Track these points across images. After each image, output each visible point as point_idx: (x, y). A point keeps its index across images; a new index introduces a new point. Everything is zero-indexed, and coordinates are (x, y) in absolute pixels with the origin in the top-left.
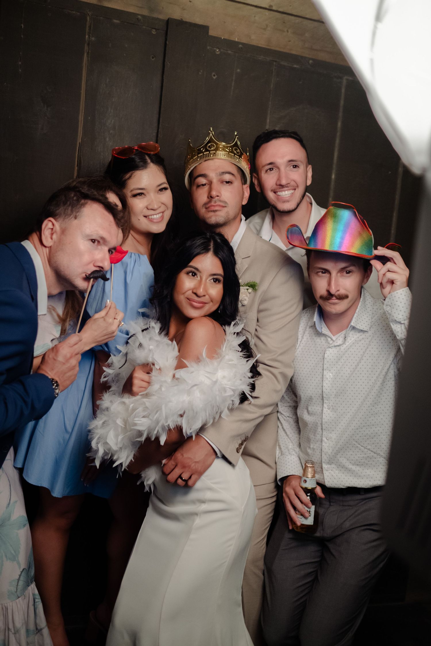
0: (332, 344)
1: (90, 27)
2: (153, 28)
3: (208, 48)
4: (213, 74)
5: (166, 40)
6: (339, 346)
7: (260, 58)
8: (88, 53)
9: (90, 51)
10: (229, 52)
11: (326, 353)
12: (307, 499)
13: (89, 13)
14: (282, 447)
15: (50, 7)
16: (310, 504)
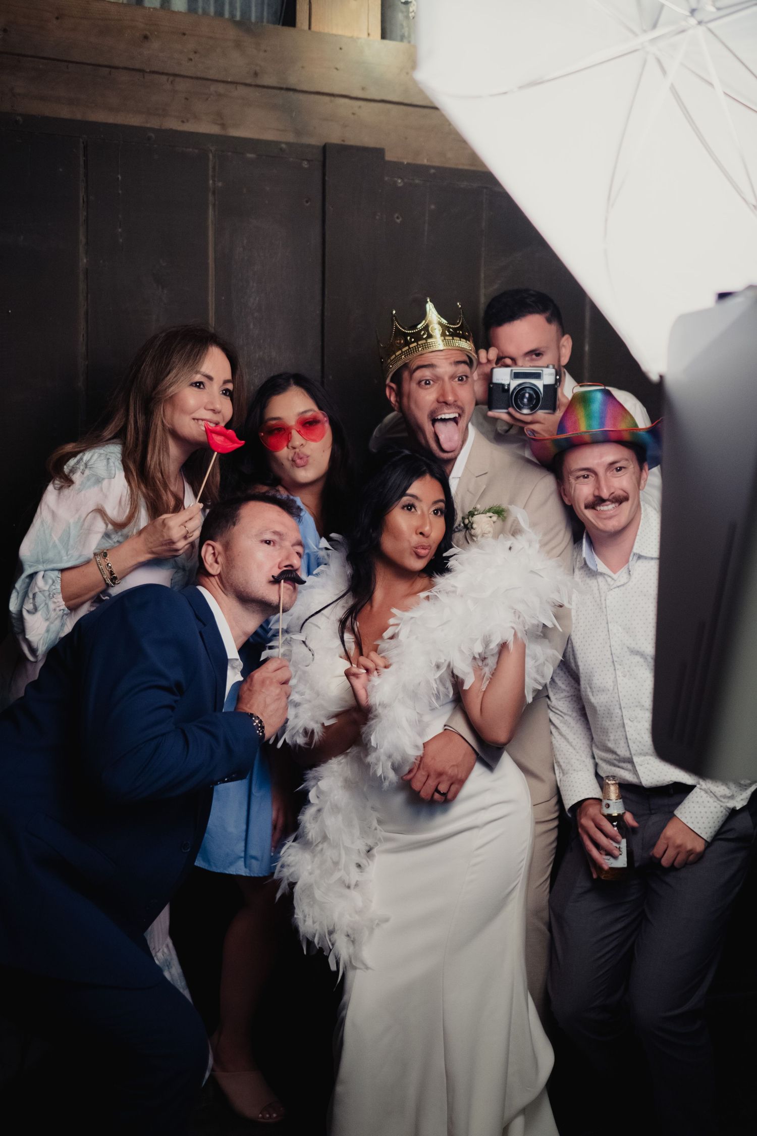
0: (613, 584)
1: (214, 168)
2: (304, 160)
3: (386, 179)
4: (396, 215)
5: (324, 175)
6: (623, 585)
7: (462, 186)
8: (214, 205)
9: (217, 203)
10: (417, 181)
11: (608, 599)
12: (613, 830)
13: (211, 148)
14: (562, 764)
15: (155, 146)
16: (619, 838)
